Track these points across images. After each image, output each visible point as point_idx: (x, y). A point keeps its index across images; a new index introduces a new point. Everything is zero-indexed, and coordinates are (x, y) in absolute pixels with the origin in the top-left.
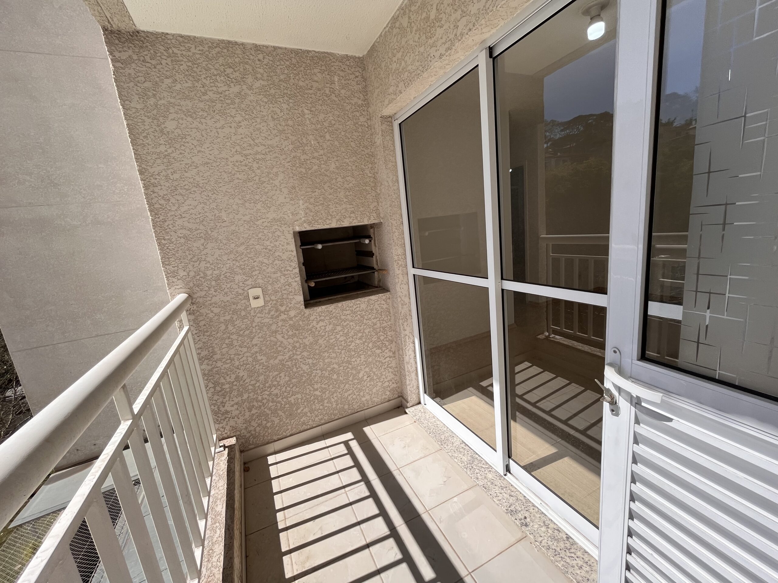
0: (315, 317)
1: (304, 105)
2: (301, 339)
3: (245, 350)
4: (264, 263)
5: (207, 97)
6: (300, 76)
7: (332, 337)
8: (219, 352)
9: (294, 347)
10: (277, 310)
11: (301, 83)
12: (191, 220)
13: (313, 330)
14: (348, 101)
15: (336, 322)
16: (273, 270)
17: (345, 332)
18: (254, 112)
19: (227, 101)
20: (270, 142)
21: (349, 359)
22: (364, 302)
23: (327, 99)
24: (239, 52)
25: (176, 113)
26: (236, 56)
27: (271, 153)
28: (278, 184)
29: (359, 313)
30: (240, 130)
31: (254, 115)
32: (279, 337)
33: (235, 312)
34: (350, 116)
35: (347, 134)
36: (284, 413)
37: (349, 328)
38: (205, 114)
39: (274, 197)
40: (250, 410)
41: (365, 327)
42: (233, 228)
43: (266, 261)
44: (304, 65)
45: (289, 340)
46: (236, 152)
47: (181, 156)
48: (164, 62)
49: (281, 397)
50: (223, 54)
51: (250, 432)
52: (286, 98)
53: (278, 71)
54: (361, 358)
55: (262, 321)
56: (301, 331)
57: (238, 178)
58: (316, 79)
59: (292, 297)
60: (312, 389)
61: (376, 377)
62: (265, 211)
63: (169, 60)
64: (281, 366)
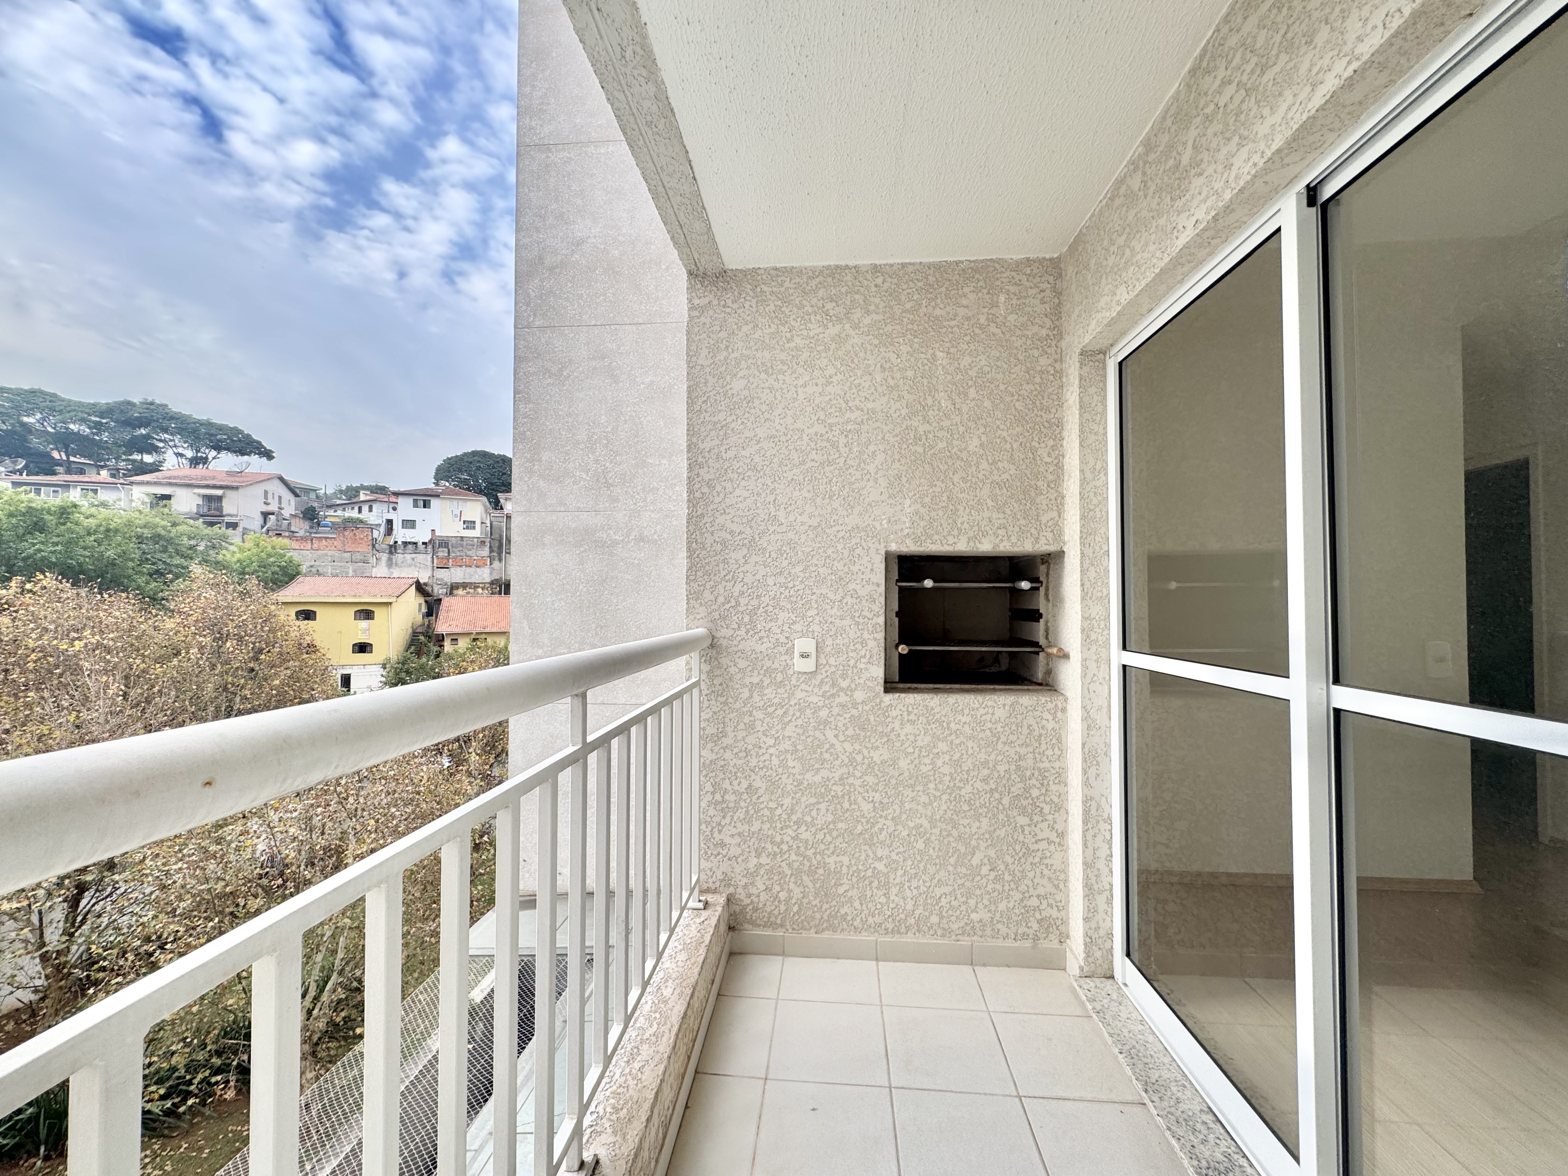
0: (900, 712)
1: (938, 345)
2: (867, 748)
3: (771, 742)
4: (828, 598)
5: (792, 345)
6: (939, 301)
7: (927, 761)
8: (731, 735)
9: (852, 761)
10: (834, 685)
11: (938, 312)
12: (735, 519)
13: (892, 736)
14: (1018, 332)
15: (938, 733)
16: (841, 613)
17: (955, 758)
18: (856, 360)
19: (819, 348)
20: (870, 405)
21: (954, 816)
22: (1004, 705)
23: (980, 332)
24: (849, 278)
25: (748, 368)
26: (843, 284)
27: (870, 422)
28: (873, 472)
29: (989, 725)
30: (829, 389)
31: (853, 366)
32: (830, 734)
33: (769, 672)
34: (1021, 358)
35: (1010, 388)
36: (814, 882)
37: (964, 752)
38: (785, 368)
39: (865, 492)
40: (758, 856)
41: (999, 758)
42: (791, 535)
43: (831, 595)
44: (947, 283)
45: (847, 745)
46: (818, 420)
47: (742, 427)
48: (747, 304)
49: (813, 850)
50: (826, 284)
51: (749, 896)
52: (909, 336)
53: (903, 298)
54: (979, 821)
55: (807, 699)
56: (868, 734)
57: (812, 460)
58: (964, 302)
59: (863, 666)
60: (872, 856)
61: (1010, 878)
62: (845, 513)
63: (754, 301)
64: (823, 790)
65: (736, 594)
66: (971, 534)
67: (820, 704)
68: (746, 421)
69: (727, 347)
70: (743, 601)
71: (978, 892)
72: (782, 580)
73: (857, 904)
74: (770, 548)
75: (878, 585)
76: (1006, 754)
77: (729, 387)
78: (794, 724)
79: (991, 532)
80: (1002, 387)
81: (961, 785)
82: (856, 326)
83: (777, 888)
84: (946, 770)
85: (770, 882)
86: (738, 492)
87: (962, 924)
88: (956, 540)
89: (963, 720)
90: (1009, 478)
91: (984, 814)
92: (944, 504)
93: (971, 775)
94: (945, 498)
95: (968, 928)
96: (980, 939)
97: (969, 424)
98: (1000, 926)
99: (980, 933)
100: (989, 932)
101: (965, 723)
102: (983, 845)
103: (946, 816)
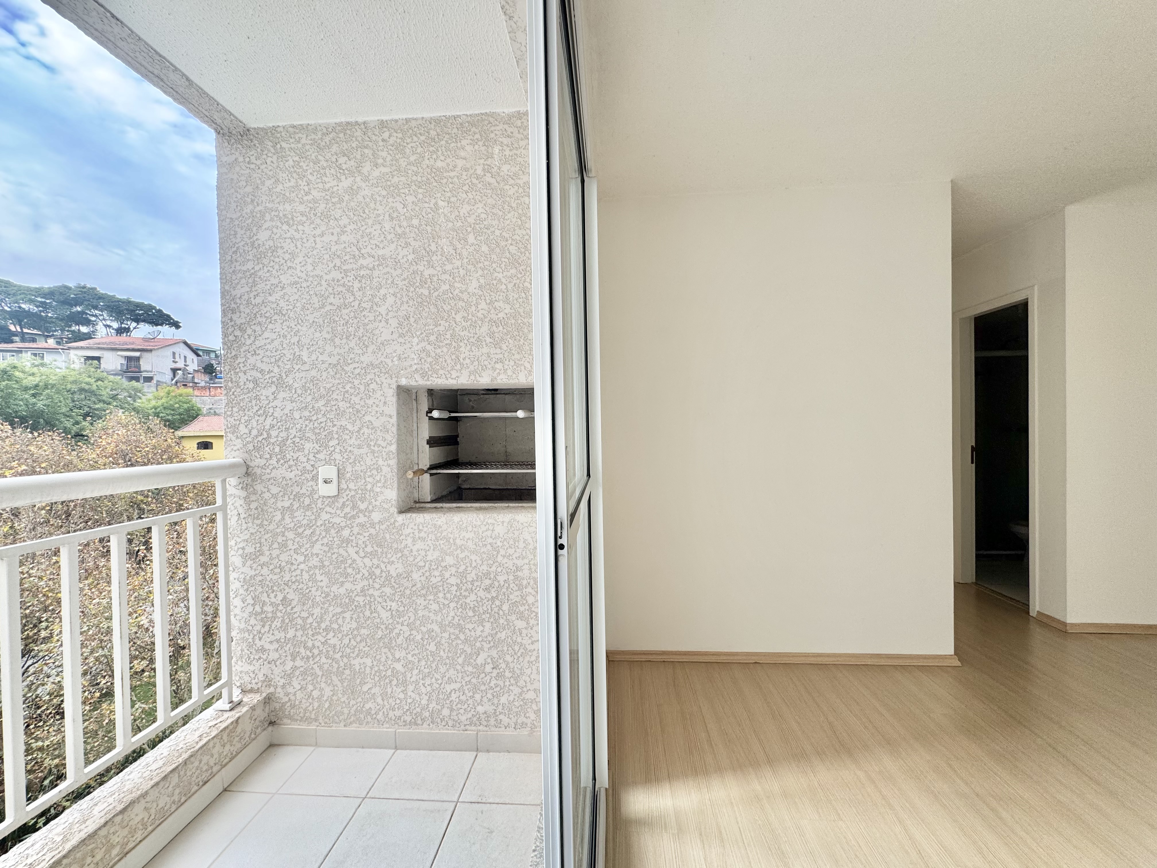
65: (267, 427)
66: (472, 368)
67: (343, 524)
68: (271, 269)
69: (252, 201)
70: (274, 433)
71: (483, 688)
72: (306, 413)
73: (379, 700)
74: (296, 385)
75: (390, 417)
76: (506, 565)
77: (255, 238)
78: (320, 542)
79: (489, 366)
80: (497, 233)
81: (467, 594)
82: (366, 179)
83: (310, 687)
84: (453, 581)
85: (305, 682)
86: (266, 335)
87: (470, 715)
88: (458, 374)
89: (467, 537)
90: (505, 316)
91: (487, 619)
92: (448, 342)
93: (475, 585)
94: (448, 336)
95: (475, 719)
96: (485, 729)
97: (469, 267)
98: (501, 717)
99: (485, 723)
100: (492, 722)
101: (469, 539)
102: (486, 646)
103: (454, 622)
